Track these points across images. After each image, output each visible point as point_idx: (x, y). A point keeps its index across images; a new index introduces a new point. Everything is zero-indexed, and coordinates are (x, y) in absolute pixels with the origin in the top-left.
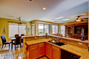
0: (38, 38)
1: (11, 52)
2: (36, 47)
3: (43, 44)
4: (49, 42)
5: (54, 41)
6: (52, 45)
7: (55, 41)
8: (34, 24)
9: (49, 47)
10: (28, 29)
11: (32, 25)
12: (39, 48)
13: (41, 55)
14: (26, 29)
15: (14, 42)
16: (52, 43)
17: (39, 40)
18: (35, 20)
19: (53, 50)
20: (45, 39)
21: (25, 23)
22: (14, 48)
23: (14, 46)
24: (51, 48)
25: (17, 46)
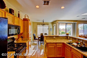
0: (57, 38)
1: (38, 46)
2: (54, 47)
3: (61, 44)
4: (69, 43)
5: (75, 44)
6: (71, 48)
7: (78, 44)
8: (55, 25)
9: (68, 49)
10: (50, 29)
11: (54, 25)
12: (57, 48)
13: (59, 55)
14: (48, 29)
15: (40, 39)
16: (73, 45)
17: (57, 40)
18: (56, 21)
19: (73, 55)
20: (65, 40)
21: (48, 24)
22: (39, 43)
23: (40, 42)
24: (71, 51)
25: (41, 42)
